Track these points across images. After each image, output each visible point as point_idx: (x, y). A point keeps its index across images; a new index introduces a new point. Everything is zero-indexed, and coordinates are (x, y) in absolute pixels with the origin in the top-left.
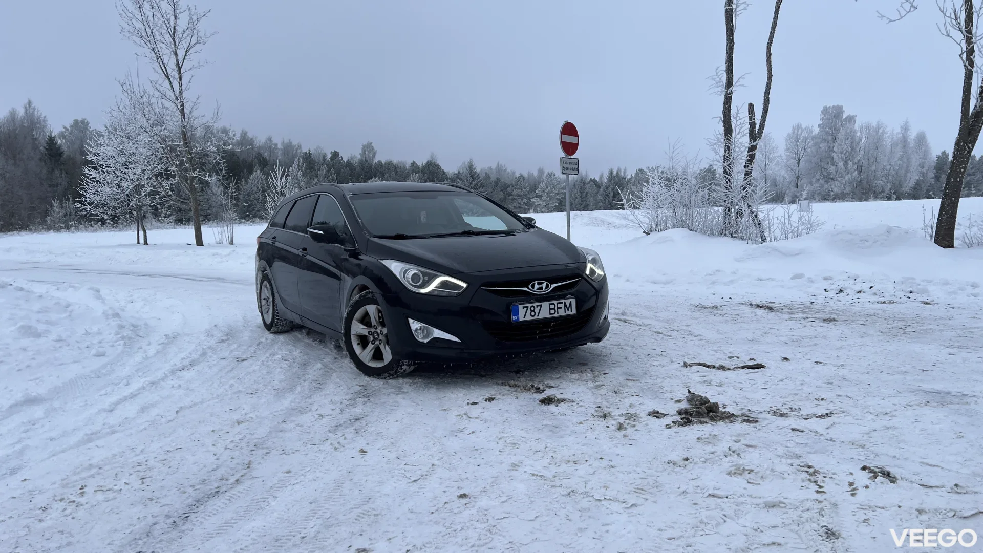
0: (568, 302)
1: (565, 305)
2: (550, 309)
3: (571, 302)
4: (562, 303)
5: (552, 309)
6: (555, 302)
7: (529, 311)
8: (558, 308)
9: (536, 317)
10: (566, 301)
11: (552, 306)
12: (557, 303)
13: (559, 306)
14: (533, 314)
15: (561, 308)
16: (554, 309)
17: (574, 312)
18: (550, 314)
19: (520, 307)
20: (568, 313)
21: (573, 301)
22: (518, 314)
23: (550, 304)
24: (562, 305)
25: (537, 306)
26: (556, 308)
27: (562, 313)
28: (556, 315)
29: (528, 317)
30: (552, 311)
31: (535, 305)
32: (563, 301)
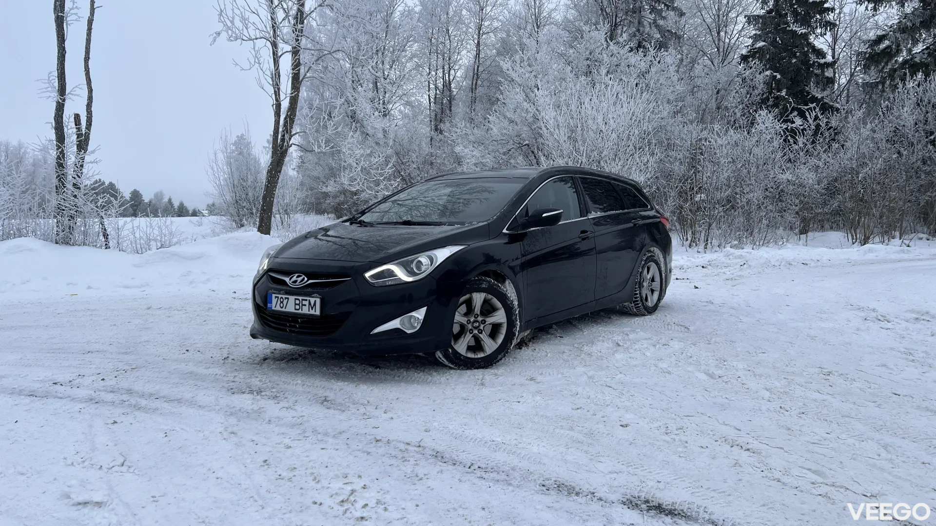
0: (312, 300)
1: (310, 304)
2: (296, 304)
3: (315, 301)
4: (306, 300)
5: (297, 304)
6: (300, 298)
7: (279, 302)
8: (303, 305)
9: (283, 309)
10: (310, 299)
11: (297, 302)
12: (303, 300)
13: (304, 302)
14: (282, 305)
15: (305, 305)
16: (299, 305)
17: (318, 313)
18: (296, 309)
19: (274, 296)
20: (312, 312)
21: (318, 301)
22: (271, 303)
23: (296, 299)
24: (306, 303)
25: (286, 298)
26: (301, 305)
27: (305, 310)
28: (300, 311)
29: (278, 308)
30: (297, 307)
31: (284, 296)
32: (308, 298)
